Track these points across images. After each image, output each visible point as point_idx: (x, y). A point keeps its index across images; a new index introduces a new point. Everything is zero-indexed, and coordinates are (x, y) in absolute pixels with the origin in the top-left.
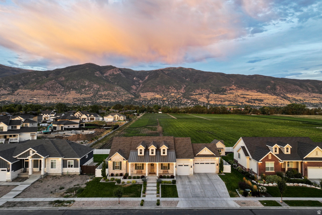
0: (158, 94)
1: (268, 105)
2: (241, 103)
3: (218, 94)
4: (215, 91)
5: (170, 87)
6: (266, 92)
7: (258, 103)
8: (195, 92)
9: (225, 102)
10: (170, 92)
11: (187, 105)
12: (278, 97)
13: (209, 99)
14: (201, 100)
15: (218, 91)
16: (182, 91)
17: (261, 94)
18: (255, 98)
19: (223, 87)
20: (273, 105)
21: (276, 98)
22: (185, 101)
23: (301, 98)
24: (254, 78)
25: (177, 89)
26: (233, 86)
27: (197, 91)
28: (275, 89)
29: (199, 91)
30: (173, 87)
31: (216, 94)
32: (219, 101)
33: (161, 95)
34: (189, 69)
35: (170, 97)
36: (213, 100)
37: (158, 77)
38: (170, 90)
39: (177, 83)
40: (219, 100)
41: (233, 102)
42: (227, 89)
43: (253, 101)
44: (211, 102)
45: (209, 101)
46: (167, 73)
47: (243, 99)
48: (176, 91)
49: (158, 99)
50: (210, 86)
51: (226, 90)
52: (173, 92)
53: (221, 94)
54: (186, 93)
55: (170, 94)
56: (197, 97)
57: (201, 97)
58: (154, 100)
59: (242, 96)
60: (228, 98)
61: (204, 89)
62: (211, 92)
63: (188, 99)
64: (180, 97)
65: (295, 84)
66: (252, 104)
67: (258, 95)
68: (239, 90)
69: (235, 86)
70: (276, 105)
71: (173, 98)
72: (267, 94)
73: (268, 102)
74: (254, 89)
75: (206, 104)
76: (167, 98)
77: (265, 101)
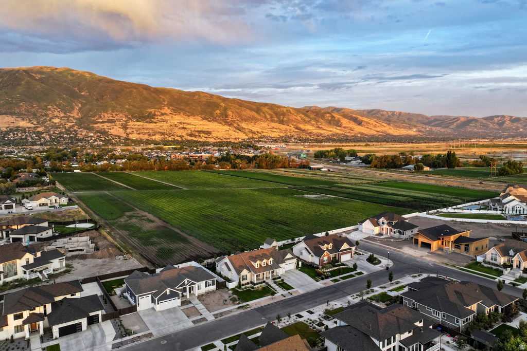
0: (23, 120)
1: (218, 140)
2: (180, 136)
3: (143, 121)
4: (136, 116)
5: (50, 107)
6: (215, 120)
7: (205, 137)
8: (100, 117)
9: (155, 135)
10: (50, 116)
11: (88, 141)
12: (230, 128)
13: (128, 131)
14: (112, 132)
15: (141, 118)
16: (75, 114)
17: (208, 123)
18: (199, 130)
19: (150, 110)
20: (225, 140)
21: (228, 130)
22: (84, 133)
23: (259, 130)
24: (196, 97)
25: (64, 110)
26: (166, 108)
27: (104, 116)
28: (226, 116)
29: (107, 116)
30: (55, 107)
31: (139, 121)
32: (145, 133)
33: (30, 121)
34: (85, 72)
35: (52, 126)
36: (135, 132)
37: (19, 85)
38: (50, 112)
39: (64, 99)
40: (145, 131)
41: (168, 135)
42: (156, 113)
43: (197, 134)
44: (132, 135)
45: (128, 135)
46: (38, 77)
47: (183, 130)
48: (62, 115)
49: (25, 129)
50: (127, 106)
51: (155, 115)
52: (57, 116)
53: (147, 122)
54: (84, 119)
55: (50, 120)
56: (105, 126)
57: (113, 127)
58: (16, 131)
59: (181, 126)
60: (158, 128)
61: (117, 111)
62: (129, 118)
63: (90, 129)
64: (73, 126)
65: (251, 109)
66: (196, 139)
67: (204, 125)
68: (175, 115)
69: (169, 108)
70: (229, 140)
71: (57, 128)
72: (216, 123)
73: (218, 136)
74: (198, 115)
75: (123, 139)
76: (46, 127)
77: (214, 134)
